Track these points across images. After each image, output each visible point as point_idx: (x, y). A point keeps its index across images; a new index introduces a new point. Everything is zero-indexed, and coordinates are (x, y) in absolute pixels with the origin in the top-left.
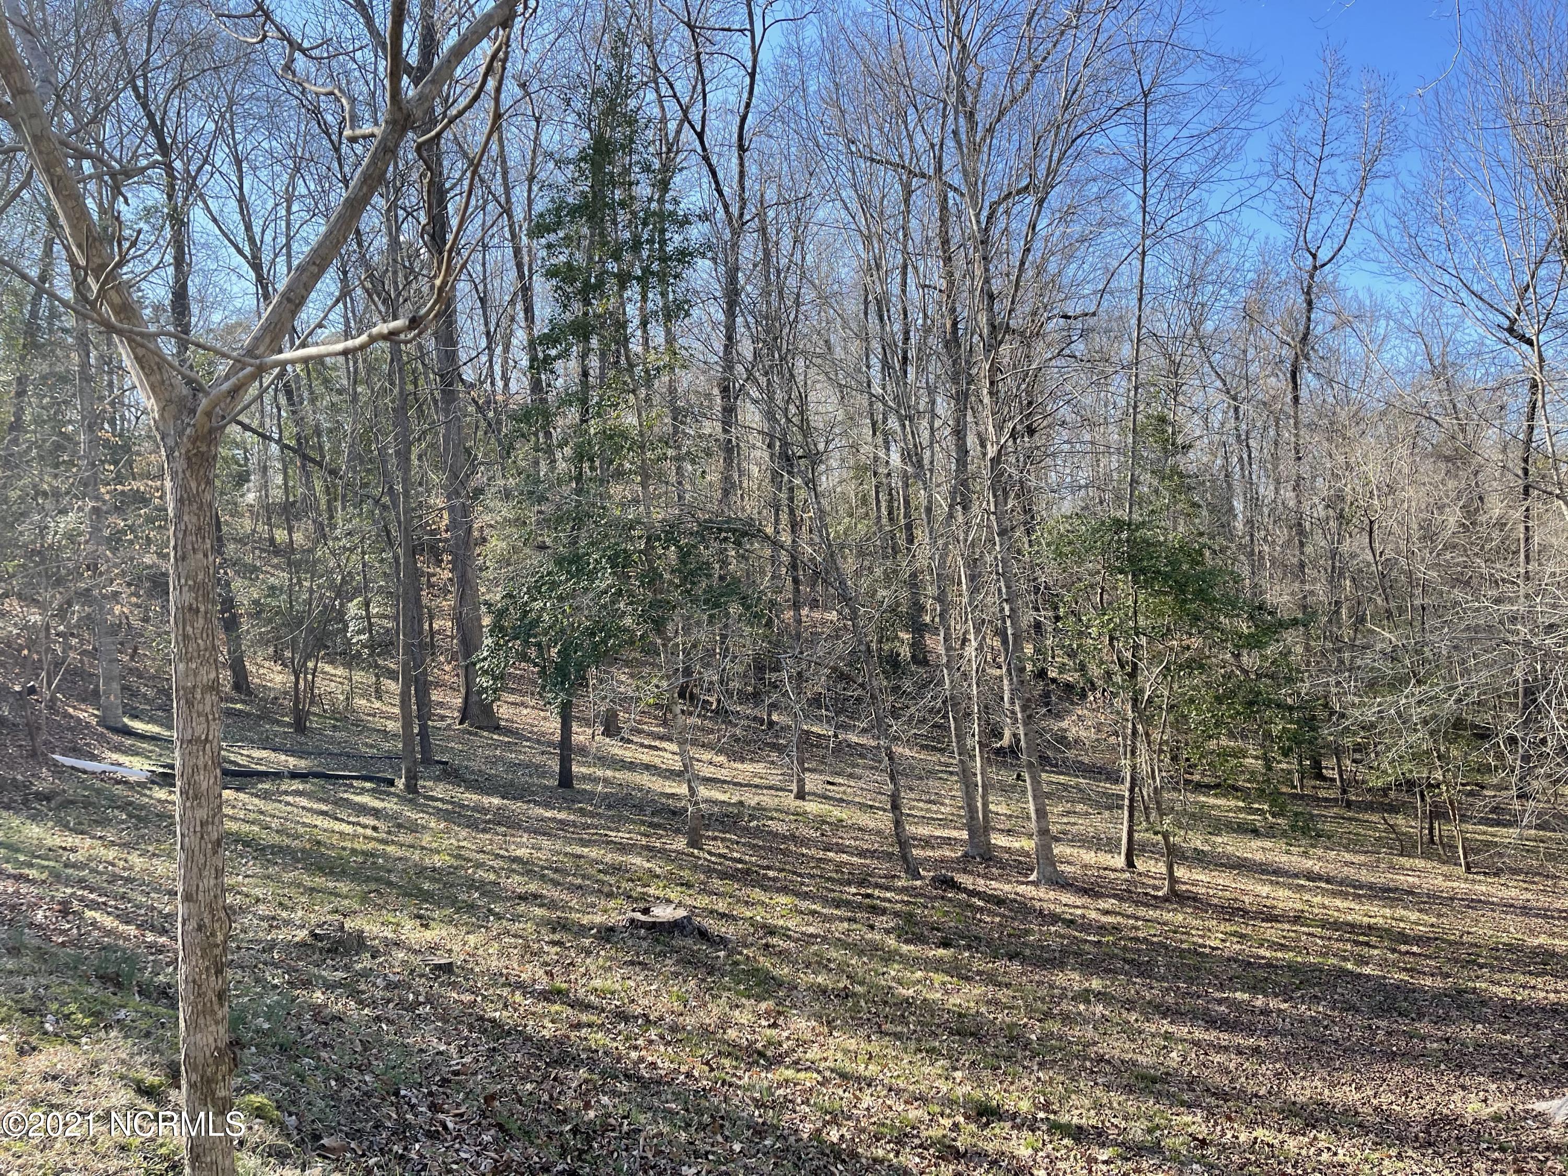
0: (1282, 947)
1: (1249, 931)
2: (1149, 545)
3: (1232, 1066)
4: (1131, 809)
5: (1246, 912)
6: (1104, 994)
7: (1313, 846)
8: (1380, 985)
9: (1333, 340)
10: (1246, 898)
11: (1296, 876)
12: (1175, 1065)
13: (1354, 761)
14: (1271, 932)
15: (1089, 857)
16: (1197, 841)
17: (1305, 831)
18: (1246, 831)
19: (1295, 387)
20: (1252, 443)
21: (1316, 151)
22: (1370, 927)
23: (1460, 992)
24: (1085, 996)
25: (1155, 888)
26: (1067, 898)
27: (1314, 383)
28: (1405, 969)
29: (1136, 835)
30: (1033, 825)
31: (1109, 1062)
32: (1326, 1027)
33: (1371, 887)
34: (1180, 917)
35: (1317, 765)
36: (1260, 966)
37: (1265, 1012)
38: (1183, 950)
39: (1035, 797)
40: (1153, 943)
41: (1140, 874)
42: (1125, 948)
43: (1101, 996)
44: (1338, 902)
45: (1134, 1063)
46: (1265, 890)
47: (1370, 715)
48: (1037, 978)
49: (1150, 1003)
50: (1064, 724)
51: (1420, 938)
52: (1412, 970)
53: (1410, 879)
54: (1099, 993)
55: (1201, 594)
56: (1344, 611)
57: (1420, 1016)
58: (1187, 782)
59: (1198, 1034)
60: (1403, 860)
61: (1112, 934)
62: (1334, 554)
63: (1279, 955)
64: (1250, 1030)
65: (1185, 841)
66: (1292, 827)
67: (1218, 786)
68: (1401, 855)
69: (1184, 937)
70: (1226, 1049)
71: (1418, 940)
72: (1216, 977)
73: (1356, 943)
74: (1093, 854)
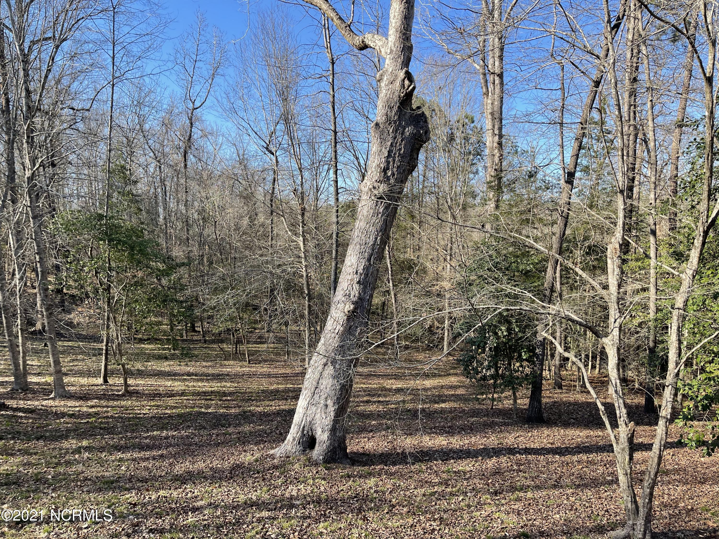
0: (175, 407)
1: (161, 403)
2: (116, 227)
3: (150, 466)
4: (107, 354)
5: (160, 395)
6: (89, 447)
7: (190, 361)
8: (215, 415)
9: (201, 142)
10: (161, 389)
11: (183, 375)
12: (123, 472)
13: (208, 323)
14: (171, 402)
15: (84, 381)
16: (139, 366)
17: (187, 355)
18: (162, 359)
19: (185, 160)
20: (166, 183)
21: (194, 57)
22: (212, 392)
23: (245, 412)
24: (78, 450)
25: (118, 391)
26: (71, 403)
27: (193, 160)
28: (225, 407)
29: (109, 367)
30: (52, 369)
31: (90, 480)
32: (192, 438)
33: (213, 375)
34: (130, 402)
35: (193, 327)
36: (165, 418)
37: (166, 438)
38: (130, 418)
39: (53, 355)
40: (115, 418)
41: (110, 385)
42: (101, 423)
43: (88, 449)
44: (200, 384)
45: (103, 477)
46: (169, 383)
47: (213, 303)
48: (52, 447)
49: (112, 446)
50: (71, 316)
51: (231, 393)
52: (227, 407)
53: (228, 370)
54: (87, 447)
55: (141, 251)
56: (205, 260)
57: (230, 425)
58: (135, 339)
59: (135, 455)
60: (226, 362)
61: (94, 417)
62: (201, 235)
63: (174, 411)
64: (159, 448)
65: (133, 366)
66: (182, 354)
67: (149, 339)
68: (225, 360)
69: (131, 411)
70: (148, 459)
71: (230, 394)
72: (145, 427)
73: (206, 400)
74: (86, 379)
